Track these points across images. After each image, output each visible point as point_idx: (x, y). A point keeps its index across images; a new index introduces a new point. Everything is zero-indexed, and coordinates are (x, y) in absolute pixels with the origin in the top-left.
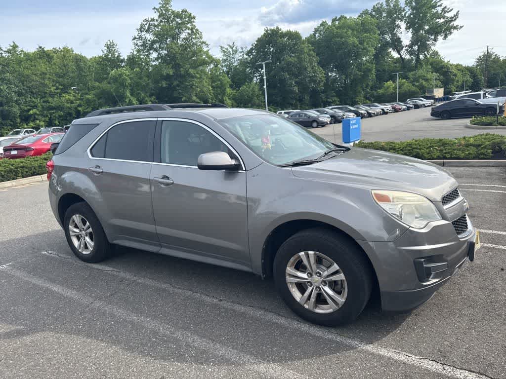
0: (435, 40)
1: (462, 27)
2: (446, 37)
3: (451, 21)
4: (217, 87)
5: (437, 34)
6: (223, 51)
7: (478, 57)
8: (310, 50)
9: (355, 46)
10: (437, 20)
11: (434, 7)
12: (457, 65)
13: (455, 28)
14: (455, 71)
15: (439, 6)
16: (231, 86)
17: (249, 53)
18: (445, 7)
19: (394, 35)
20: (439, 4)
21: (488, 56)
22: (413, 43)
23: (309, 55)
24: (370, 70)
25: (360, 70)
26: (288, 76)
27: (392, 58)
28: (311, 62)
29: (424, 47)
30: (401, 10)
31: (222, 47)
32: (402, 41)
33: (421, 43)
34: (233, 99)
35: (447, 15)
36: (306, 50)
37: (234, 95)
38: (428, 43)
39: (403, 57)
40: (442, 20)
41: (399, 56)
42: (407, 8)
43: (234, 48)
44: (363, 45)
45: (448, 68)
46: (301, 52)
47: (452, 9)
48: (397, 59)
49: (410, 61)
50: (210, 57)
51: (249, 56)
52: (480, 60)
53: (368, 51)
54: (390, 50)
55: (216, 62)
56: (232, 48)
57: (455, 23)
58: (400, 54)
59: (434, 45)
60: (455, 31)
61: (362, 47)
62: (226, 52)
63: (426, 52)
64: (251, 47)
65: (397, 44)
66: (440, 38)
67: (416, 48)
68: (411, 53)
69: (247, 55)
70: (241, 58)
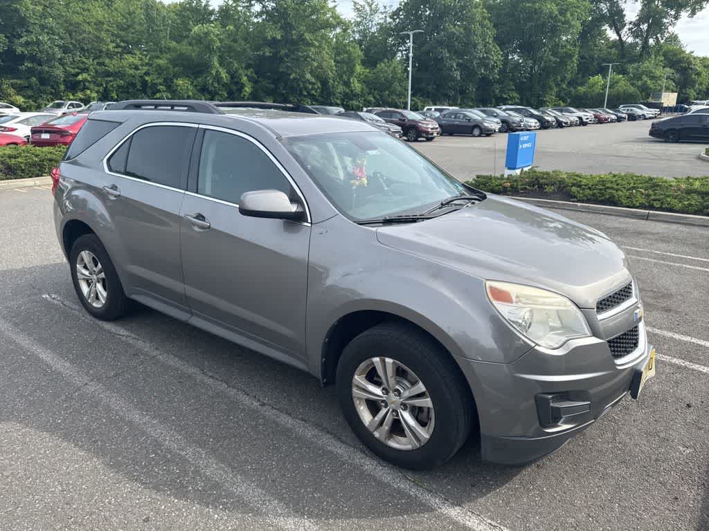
0: (676, 18)
2: (693, 13)
4: (343, 62)
5: (680, 8)
6: (357, 8)
8: (484, 18)
9: (552, 18)
12: (704, 59)
14: (699, 68)
16: (363, 63)
17: (395, 14)
19: (614, 4)
22: (643, 18)
23: (482, 26)
24: (570, 56)
25: (555, 54)
27: (607, 39)
28: (483, 36)
29: (657, 27)
31: (355, 3)
32: (625, 15)
33: (651, 20)
34: (364, 82)
36: (478, 17)
37: (366, 76)
38: (665, 20)
39: (624, 39)
41: (618, 38)
43: (373, 6)
44: (565, 17)
45: (690, 63)
46: (471, 20)
48: (614, 42)
49: (634, 45)
50: (336, 17)
51: (394, 20)
53: (570, 26)
54: (606, 27)
55: (345, 26)
56: (370, 6)
58: (619, 35)
59: (673, 24)
61: (563, 19)
62: (360, 11)
63: (659, 35)
64: (399, 6)
65: (617, 19)
66: (684, 14)
67: (644, 27)
68: (636, 34)
69: (391, 18)
70: (382, 21)
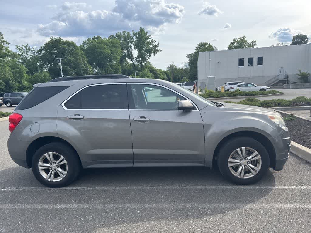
0: (150, 56)
1: (161, 51)
2: (154, 55)
3: (156, 47)
4: (16, 72)
5: (150, 53)
6: (19, 48)
7: (168, 66)
8: (82, 54)
9: (109, 55)
10: (149, 46)
11: (148, 39)
12: (160, 70)
13: (158, 51)
14: (159, 72)
15: (150, 39)
16: (27, 73)
17: (40, 51)
18: (153, 40)
19: (129, 51)
20: (150, 37)
21: (172, 66)
22: (139, 56)
23: (82, 57)
24: (119, 69)
25: (112, 68)
26: (69, 69)
27: (128, 63)
28: (83, 61)
29: (144, 59)
30: (131, 38)
31: (17, 46)
32: (133, 55)
33: (142, 57)
34: (29, 81)
35: (154, 43)
36: (80, 53)
37: (29, 78)
38: (146, 57)
39: (135, 63)
40: (151, 46)
41: (132, 63)
42: (134, 38)
43: (28, 48)
44: (114, 55)
45: (156, 71)
46: (77, 54)
47: (156, 41)
48: (131, 64)
49: (138, 65)
51: (39, 54)
52: (168, 68)
53: (117, 58)
54: (127, 59)
55: (14, 56)
56: (26, 48)
57: (158, 48)
58: (132, 62)
59: (149, 58)
60: (158, 52)
61: (113, 56)
62: (21, 49)
63: (145, 62)
64: (40, 48)
65: (130, 56)
66: (152, 55)
67: (140, 59)
68: (138, 61)
69: (37, 53)
70: (32, 54)
